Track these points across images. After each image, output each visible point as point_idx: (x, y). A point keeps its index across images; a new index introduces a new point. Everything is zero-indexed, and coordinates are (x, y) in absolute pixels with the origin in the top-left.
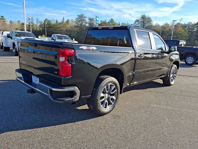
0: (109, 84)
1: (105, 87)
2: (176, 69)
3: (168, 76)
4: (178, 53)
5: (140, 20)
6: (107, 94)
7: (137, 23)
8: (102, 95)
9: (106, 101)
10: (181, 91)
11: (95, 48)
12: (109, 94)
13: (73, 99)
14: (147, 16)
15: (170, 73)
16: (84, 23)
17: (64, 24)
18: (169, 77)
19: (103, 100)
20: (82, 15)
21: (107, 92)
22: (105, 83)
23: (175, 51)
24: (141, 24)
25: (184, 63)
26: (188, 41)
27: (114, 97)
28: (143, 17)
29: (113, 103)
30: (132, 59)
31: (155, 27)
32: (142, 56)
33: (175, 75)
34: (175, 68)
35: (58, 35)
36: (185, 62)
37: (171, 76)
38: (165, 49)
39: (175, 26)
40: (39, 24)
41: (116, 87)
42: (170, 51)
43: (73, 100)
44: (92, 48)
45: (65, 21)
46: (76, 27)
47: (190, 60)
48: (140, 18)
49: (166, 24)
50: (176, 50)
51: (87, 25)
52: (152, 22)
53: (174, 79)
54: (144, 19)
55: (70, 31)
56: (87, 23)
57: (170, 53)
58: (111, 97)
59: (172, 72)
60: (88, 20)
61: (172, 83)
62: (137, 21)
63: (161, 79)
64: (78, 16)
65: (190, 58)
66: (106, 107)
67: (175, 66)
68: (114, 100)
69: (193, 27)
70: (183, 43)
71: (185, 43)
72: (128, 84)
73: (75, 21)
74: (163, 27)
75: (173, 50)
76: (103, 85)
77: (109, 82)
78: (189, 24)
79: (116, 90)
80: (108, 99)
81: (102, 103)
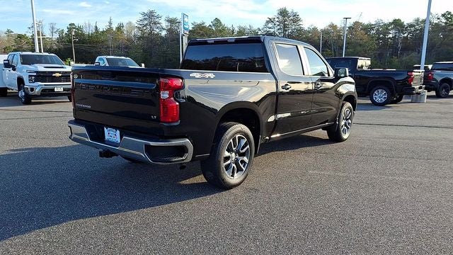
0: (237, 136)
1: (231, 140)
2: (351, 111)
3: (335, 122)
4: (352, 80)
5: (276, 20)
6: (234, 154)
7: (270, 25)
8: (227, 154)
9: (234, 165)
10: (362, 149)
11: (212, 76)
12: (237, 152)
13: (184, 158)
14: (289, 10)
15: (339, 117)
16: (158, 30)
17: (112, 34)
18: (339, 124)
19: (229, 162)
20: (151, 12)
21: (234, 149)
22: (231, 134)
23: (346, 76)
24: (278, 27)
25: (370, 102)
26: (377, 59)
27: (245, 159)
28: (283, 13)
29: (244, 169)
30: (272, 94)
31: (309, 32)
32: (288, 87)
33: (350, 121)
34: (349, 108)
35: (108, 57)
36: (372, 99)
37: (343, 123)
38: (329, 75)
39: (349, 28)
40: (56, 36)
41: (249, 142)
42: (337, 78)
43: (183, 160)
44: (207, 75)
45: (114, 26)
46: (139, 39)
47: (380, 96)
48: (276, 15)
49: (330, 26)
50: (348, 74)
51: (164, 33)
52: (301, 23)
53: (348, 128)
54: (284, 16)
55: (126, 48)
56: (164, 29)
57: (336, 81)
58: (241, 158)
59: (343, 115)
60: (164, 24)
61: (345, 136)
62: (270, 21)
63: (324, 128)
64: (144, 14)
65: (380, 91)
66: (233, 176)
67: (349, 104)
68: (245, 163)
69: (387, 29)
70: (364, 63)
71: (369, 62)
72: (267, 138)
73: (136, 25)
74: (325, 32)
75: (342, 75)
76: (228, 137)
77: (237, 133)
78: (377, 24)
79: (248, 146)
80: (236, 162)
81: (227, 167)
